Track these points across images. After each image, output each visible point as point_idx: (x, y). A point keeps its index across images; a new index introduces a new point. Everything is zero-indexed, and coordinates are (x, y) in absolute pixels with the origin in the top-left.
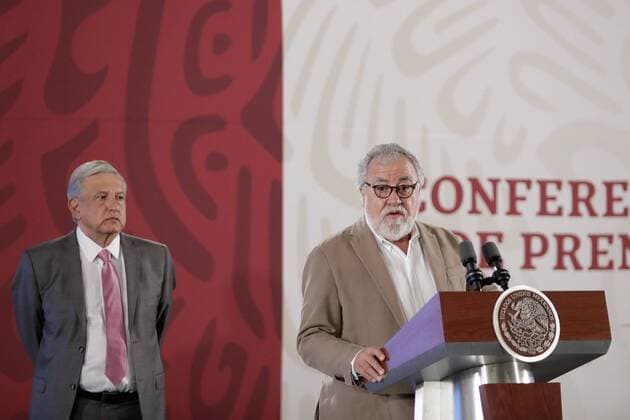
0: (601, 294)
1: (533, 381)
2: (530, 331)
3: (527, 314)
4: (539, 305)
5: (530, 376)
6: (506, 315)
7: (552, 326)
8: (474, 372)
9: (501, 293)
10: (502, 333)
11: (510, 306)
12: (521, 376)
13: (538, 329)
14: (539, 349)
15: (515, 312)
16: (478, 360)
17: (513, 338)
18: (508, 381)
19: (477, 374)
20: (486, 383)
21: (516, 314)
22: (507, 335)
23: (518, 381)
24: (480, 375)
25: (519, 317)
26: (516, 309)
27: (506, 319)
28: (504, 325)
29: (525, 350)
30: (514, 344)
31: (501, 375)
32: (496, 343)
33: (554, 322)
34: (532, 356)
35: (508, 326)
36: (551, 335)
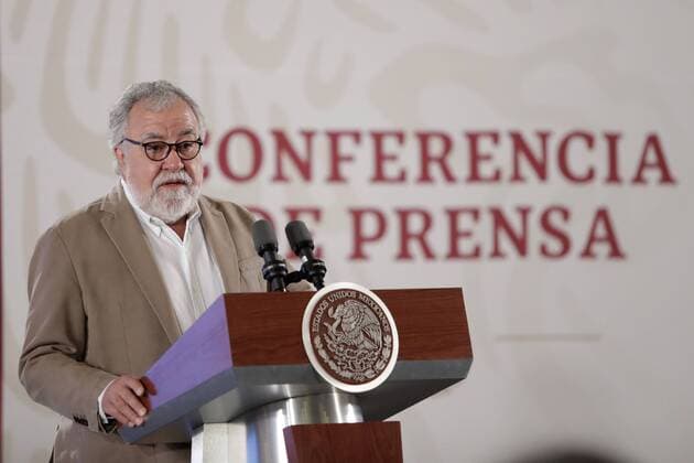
0: (457, 293)
1: (361, 420)
2: (355, 347)
3: (351, 324)
4: (368, 311)
5: (357, 412)
6: (321, 325)
7: (388, 339)
8: (277, 409)
9: (315, 293)
10: (316, 351)
11: (326, 312)
12: (344, 412)
13: (368, 344)
14: (369, 373)
15: (334, 320)
16: (281, 390)
17: (331, 359)
18: (326, 420)
19: (280, 412)
20: (294, 423)
21: (336, 324)
22: (323, 353)
23: (340, 421)
24: (285, 413)
25: (339, 328)
26: (335, 316)
27: (320, 331)
28: (317, 340)
29: (347, 374)
30: (332, 365)
31: (315, 412)
32: (307, 365)
33: (391, 334)
34: (359, 383)
35: (323, 342)
36: (386, 353)
